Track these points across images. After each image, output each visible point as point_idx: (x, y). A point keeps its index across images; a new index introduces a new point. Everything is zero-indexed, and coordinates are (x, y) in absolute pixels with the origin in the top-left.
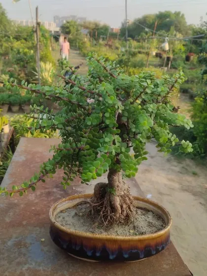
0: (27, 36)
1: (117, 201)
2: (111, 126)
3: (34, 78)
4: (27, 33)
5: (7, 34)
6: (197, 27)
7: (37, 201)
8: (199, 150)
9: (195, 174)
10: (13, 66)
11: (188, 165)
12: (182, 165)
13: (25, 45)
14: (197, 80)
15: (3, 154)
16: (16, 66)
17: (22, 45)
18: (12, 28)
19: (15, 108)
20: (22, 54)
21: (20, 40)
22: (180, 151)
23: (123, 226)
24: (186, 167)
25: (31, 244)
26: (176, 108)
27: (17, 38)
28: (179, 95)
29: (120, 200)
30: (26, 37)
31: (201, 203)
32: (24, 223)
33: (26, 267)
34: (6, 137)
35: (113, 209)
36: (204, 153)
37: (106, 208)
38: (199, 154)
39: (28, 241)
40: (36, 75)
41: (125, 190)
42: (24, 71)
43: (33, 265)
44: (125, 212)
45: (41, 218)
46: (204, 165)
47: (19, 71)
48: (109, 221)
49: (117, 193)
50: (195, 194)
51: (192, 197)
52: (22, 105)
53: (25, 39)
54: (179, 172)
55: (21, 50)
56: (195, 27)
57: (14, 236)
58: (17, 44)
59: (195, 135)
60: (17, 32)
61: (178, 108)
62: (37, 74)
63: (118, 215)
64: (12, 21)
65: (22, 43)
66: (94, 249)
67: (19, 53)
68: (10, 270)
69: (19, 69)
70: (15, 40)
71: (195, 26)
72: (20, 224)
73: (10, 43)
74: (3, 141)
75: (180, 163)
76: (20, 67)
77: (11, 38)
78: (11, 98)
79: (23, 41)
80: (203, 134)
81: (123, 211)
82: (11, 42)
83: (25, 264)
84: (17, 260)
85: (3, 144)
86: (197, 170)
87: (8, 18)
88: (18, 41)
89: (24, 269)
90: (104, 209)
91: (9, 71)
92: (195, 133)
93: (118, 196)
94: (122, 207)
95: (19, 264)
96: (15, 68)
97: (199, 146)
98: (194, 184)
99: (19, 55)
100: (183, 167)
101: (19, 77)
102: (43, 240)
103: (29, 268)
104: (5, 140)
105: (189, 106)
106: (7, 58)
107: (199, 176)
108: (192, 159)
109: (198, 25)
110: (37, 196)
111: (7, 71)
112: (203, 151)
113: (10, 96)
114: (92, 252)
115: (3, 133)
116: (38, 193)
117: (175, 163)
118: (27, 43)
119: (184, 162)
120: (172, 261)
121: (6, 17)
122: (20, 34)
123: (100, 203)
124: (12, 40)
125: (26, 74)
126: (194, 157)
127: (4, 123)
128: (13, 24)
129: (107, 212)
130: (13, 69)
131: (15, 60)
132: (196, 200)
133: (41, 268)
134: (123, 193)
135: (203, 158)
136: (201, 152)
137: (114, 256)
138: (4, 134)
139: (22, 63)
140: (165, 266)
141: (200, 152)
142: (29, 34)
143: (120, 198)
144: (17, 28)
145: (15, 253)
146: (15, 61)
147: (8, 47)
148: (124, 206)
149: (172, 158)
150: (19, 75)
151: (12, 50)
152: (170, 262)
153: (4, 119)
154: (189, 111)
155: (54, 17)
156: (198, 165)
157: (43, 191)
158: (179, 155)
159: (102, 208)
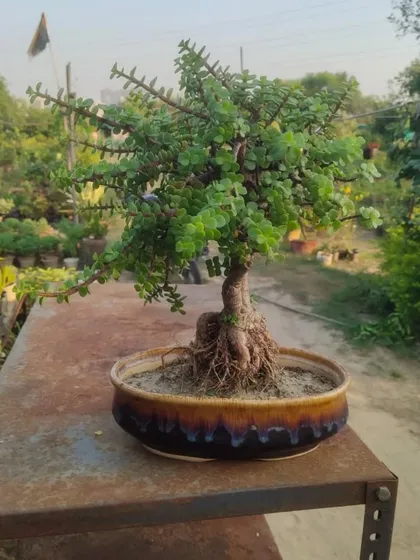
0: (50, 126)
1: (243, 340)
2: (225, 169)
3: (64, 204)
4: (49, 121)
5: (10, 124)
6: (383, 100)
7: (82, 376)
8: (400, 328)
9: (395, 376)
10: (22, 184)
11: (381, 360)
12: (368, 360)
13: (44, 144)
14: (387, 199)
15: (6, 340)
16: (27, 183)
17: (40, 144)
18: (19, 114)
19: (28, 262)
20: (39, 161)
21: (35, 134)
22: (363, 333)
23: (256, 392)
24: (378, 363)
25: (75, 440)
26: (351, 252)
27: (30, 132)
28: (355, 226)
29: (248, 339)
30: (46, 128)
31: (411, 432)
32: (61, 409)
33: (68, 473)
34: (10, 308)
35: (235, 354)
36: (412, 335)
37: (220, 354)
38: (403, 337)
39: (70, 435)
40: (68, 198)
41: (255, 321)
42: (45, 192)
43: (82, 471)
44: (259, 361)
45: (92, 401)
46: (413, 357)
47: (34, 192)
48: (228, 378)
49: (241, 324)
50: (397, 414)
51: (394, 421)
52: (42, 255)
53: (46, 134)
54: (364, 373)
55: (37, 154)
56: (377, 101)
57: (41, 428)
58: (29, 144)
59: (392, 300)
60: (28, 120)
61: (355, 252)
62: (70, 196)
63: (245, 366)
64: (19, 100)
65: (38, 140)
66: (202, 428)
67: (33, 159)
68: (36, 479)
69: (35, 188)
70: (26, 136)
71: (378, 98)
72: (52, 411)
73: (14, 142)
74: (4, 316)
75: (363, 355)
76: (37, 185)
77: (17, 130)
78: (19, 242)
79: (41, 136)
80: (407, 296)
81: (253, 359)
82: (16, 139)
83: (66, 469)
84: (49, 465)
85: (6, 321)
86: (400, 367)
87: (11, 94)
88: (30, 136)
89: (63, 477)
90: (217, 357)
91: (14, 193)
92: (390, 295)
93: (244, 331)
94: (251, 351)
95: (53, 469)
96: (25, 187)
97: (401, 321)
98: (395, 394)
99: (33, 164)
100: (372, 364)
101: (35, 203)
102: (99, 433)
103: (73, 475)
104: (9, 314)
105: (375, 248)
106: (9, 169)
107: (405, 380)
108: (389, 347)
109: (384, 97)
110: (82, 369)
111: (10, 192)
112: (409, 332)
113: (16, 239)
114: (196, 434)
115: (4, 299)
116: (85, 364)
117: (354, 357)
118: (50, 139)
119: (373, 354)
120: (353, 457)
121: (6, 93)
122: (35, 124)
123: (210, 347)
124: (18, 135)
125: (48, 198)
126: (391, 343)
127: (7, 281)
128: (20, 105)
129: (224, 360)
130: (22, 189)
131: (26, 172)
132: (401, 425)
133: (97, 474)
134: (252, 326)
135: (411, 344)
136: (406, 334)
137: (241, 441)
138: (7, 303)
139: (40, 177)
140: (341, 465)
141: (403, 332)
142: (52, 123)
143: (248, 335)
144: (28, 112)
145: (45, 454)
146: (27, 175)
147: (12, 150)
148: (257, 349)
149: (349, 347)
150: (34, 199)
151: (19, 154)
152: (351, 459)
153: (6, 274)
154: (377, 256)
155: (102, 92)
156: (400, 358)
157: (95, 361)
158: (362, 340)
159: (213, 355)
